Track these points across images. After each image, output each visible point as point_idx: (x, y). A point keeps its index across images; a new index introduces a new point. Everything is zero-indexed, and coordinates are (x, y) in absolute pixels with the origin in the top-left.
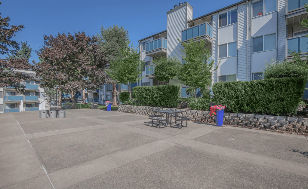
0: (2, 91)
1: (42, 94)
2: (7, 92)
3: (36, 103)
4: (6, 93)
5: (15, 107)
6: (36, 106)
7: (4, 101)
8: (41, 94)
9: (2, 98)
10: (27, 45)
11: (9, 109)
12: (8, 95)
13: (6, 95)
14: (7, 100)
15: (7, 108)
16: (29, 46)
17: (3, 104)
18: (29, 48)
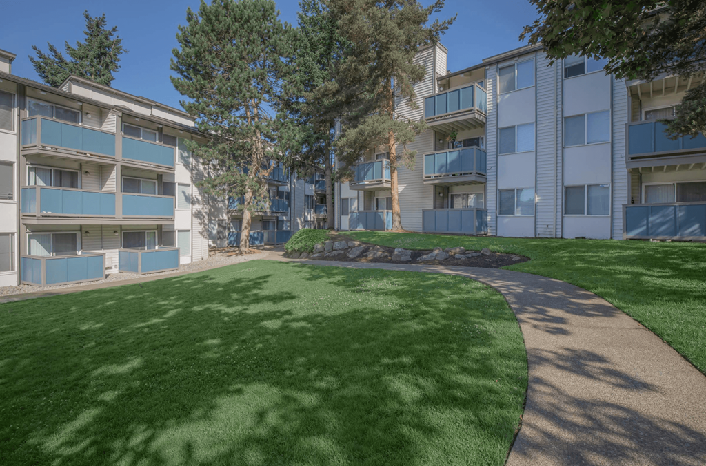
0: (10, 164)
1: (184, 192)
2: (36, 170)
3: (159, 227)
4: (33, 174)
5: (75, 249)
6: (160, 244)
7: (21, 216)
8: (178, 189)
9: (11, 198)
10: (107, 28)
11: (47, 259)
12: (41, 183)
13: (32, 183)
14: (35, 209)
15: (33, 253)
16: (114, 30)
17: (15, 229)
18: (112, 38)
